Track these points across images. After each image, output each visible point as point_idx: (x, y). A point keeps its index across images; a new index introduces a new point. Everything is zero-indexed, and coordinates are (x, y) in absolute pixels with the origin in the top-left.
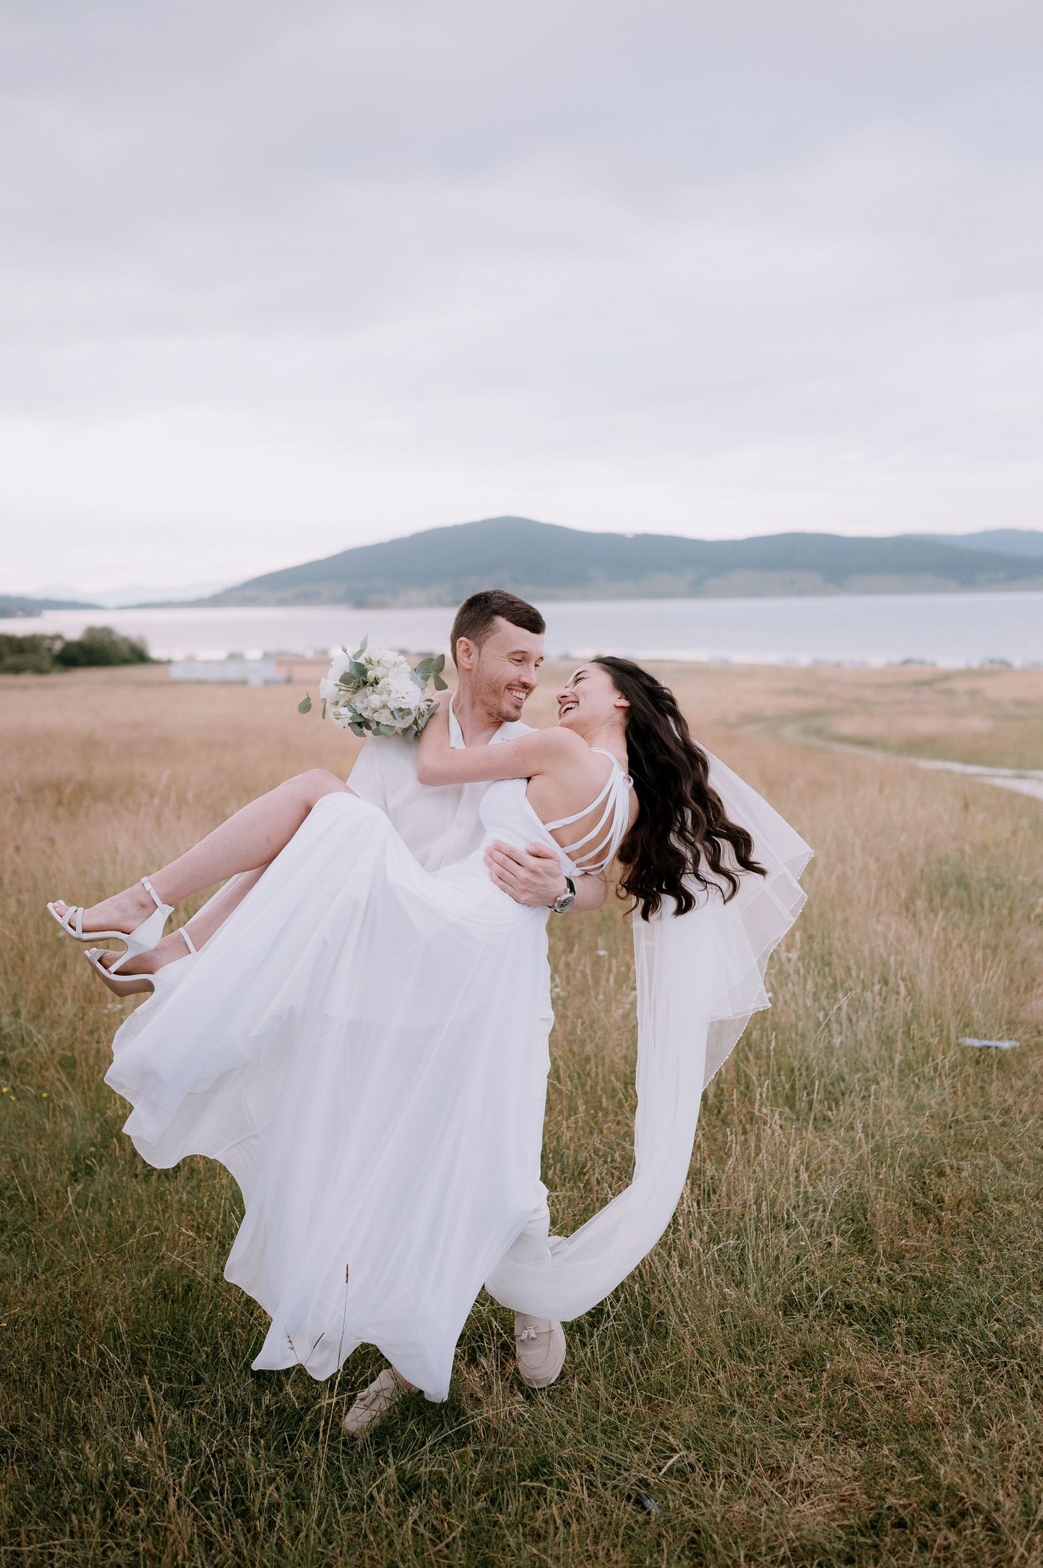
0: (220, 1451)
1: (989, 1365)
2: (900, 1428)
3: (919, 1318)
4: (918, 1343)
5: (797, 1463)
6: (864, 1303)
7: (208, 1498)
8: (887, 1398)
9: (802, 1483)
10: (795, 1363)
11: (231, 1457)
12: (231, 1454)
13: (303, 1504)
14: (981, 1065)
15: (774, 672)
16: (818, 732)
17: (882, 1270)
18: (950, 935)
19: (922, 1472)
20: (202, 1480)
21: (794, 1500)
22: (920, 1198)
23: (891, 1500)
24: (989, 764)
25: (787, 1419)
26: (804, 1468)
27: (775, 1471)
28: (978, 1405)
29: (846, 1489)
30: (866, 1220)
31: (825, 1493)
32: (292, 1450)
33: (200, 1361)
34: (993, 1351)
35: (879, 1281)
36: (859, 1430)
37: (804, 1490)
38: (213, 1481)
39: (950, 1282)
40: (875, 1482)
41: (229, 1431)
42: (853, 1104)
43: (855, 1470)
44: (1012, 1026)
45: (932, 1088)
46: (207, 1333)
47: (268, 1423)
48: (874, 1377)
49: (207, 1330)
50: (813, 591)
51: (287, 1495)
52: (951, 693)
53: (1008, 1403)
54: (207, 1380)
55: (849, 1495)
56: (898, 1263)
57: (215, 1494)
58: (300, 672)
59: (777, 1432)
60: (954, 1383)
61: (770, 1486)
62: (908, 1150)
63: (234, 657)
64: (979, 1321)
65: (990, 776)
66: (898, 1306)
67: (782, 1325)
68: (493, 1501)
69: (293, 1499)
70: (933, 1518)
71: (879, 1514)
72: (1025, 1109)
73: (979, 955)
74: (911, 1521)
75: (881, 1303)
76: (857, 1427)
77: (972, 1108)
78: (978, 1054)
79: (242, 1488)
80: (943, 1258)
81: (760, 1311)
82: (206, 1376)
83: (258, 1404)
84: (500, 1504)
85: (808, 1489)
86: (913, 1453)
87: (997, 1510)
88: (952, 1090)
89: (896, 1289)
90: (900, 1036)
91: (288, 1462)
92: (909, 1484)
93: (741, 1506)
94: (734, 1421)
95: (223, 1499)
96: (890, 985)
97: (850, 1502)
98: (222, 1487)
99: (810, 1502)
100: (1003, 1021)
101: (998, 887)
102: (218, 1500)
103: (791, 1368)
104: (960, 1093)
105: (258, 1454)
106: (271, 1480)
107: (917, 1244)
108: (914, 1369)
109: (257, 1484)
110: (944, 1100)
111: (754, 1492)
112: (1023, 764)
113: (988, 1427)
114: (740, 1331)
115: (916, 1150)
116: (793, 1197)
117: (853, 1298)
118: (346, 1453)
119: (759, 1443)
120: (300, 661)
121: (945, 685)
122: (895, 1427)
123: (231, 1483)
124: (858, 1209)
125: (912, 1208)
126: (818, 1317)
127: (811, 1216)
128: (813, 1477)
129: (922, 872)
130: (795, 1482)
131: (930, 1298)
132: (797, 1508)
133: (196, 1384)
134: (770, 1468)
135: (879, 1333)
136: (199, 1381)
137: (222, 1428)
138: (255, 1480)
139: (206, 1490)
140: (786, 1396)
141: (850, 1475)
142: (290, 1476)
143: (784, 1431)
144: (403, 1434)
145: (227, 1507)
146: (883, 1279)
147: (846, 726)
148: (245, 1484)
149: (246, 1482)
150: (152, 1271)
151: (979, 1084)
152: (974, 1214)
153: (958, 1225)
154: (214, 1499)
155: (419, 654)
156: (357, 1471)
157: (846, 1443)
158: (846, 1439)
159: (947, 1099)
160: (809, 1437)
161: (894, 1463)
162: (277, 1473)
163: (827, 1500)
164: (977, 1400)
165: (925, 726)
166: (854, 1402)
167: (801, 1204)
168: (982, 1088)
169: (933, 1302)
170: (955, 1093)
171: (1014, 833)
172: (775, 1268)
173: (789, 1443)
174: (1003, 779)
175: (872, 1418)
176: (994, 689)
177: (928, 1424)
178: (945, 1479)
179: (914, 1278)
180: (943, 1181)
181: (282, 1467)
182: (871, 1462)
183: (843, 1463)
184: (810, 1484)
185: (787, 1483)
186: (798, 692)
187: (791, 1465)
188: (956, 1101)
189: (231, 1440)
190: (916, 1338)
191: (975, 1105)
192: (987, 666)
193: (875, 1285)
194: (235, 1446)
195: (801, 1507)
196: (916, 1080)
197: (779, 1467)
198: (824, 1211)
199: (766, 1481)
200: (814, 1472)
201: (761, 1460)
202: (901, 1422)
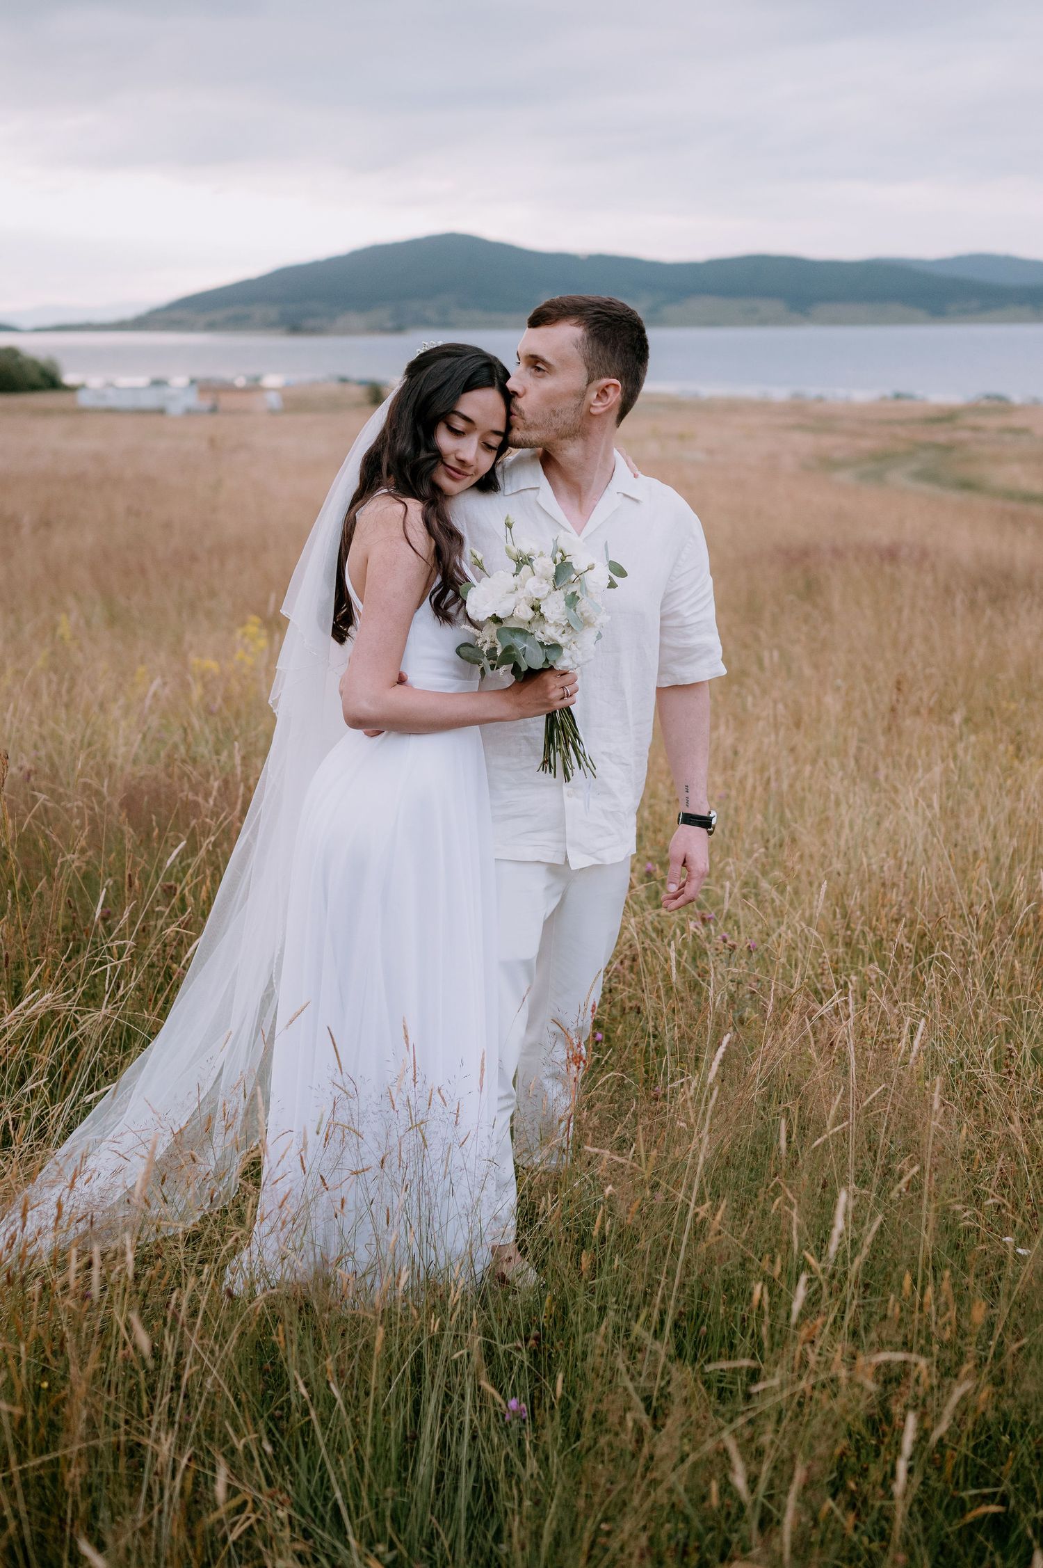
50: (776, 321)
58: (226, 401)
63: (158, 383)
120: (229, 388)
155: (361, 383)
192: (984, 403)
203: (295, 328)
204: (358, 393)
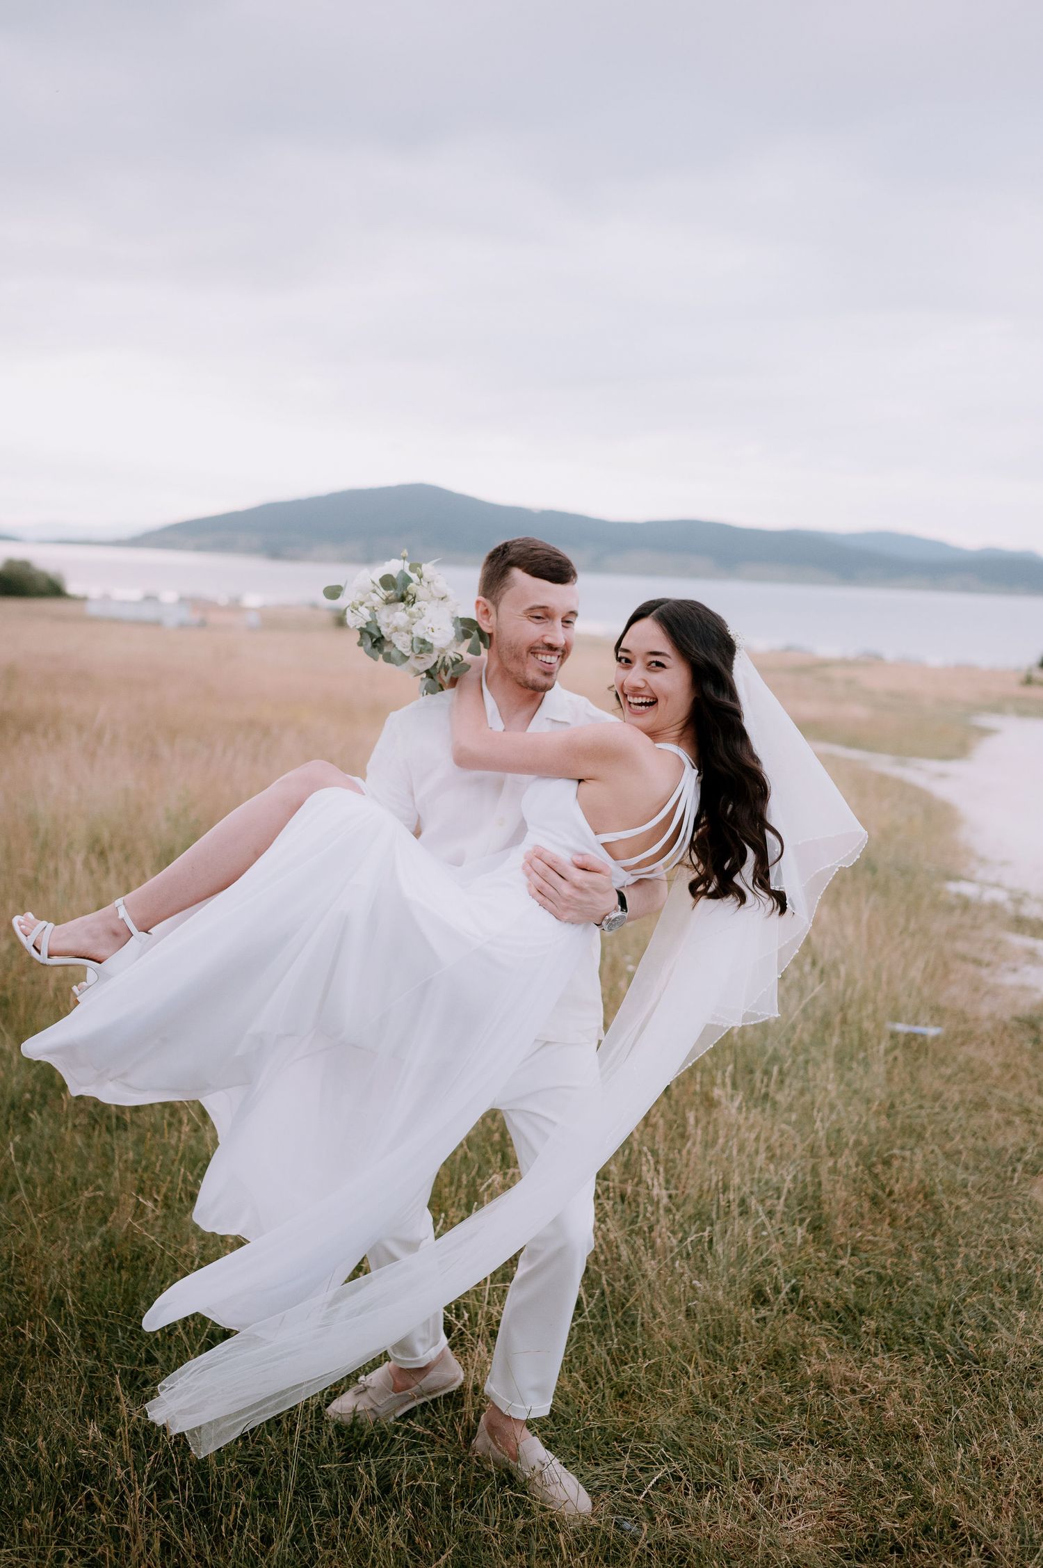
2: (878, 1438)
3: (883, 1317)
4: (886, 1344)
5: (782, 1475)
7: (168, 1496)
9: (787, 1497)
13: (268, 1506)
21: (781, 1517)
23: (886, 1524)
25: (765, 1424)
26: (789, 1480)
27: (759, 1484)
28: (957, 1417)
29: (832, 1505)
31: (811, 1509)
32: (253, 1441)
36: (838, 1438)
37: (790, 1505)
38: (173, 1478)
39: (909, 1278)
43: (840, 1484)
44: (938, 1013)
48: (846, 1380)
54: (161, 1360)
55: (836, 1512)
56: (857, 1259)
57: (175, 1492)
58: (213, 618)
61: (757, 1500)
69: (257, 1497)
71: (873, 1537)
76: (836, 1435)
79: (202, 1484)
82: (157, 1354)
85: (793, 1503)
91: (250, 1455)
95: (184, 1496)
97: (839, 1520)
98: (183, 1484)
99: (797, 1518)
102: (178, 1499)
103: (763, 1368)
106: (234, 1477)
107: (872, 1237)
119: (742, 1453)
120: (214, 606)
121: (821, 672)
123: (192, 1480)
127: (768, 1204)
128: (798, 1490)
130: (780, 1496)
132: (784, 1525)
134: (754, 1480)
135: (845, 1331)
136: (151, 1360)
138: (217, 1475)
139: (163, 1485)
141: (835, 1489)
142: (254, 1472)
149: (207, 1482)
150: (95, 1234)
154: (174, 1498)
157: (826, 1453)
158: (827, 1448)
161: (882, 1480)
163: (815, 1517)
175: (849, 1425)
178: (937, 1500)
181: (244, 1461)
183: (827, 1476)
184: (796, 1498)
185: (772, 1497)
187: (776, 1478)
190: (884, 1338)
195: (789, 1524)
197: (763, 1479)
200: (799, 1485)
204: (326, 616)
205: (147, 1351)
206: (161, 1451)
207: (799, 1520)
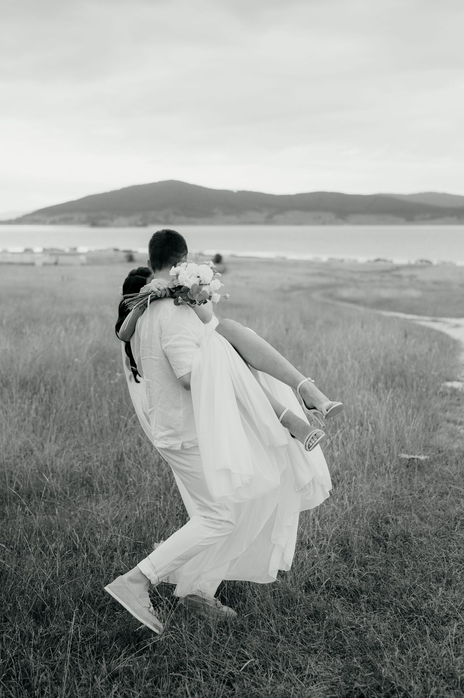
0: (16, 656)
1: (409, 619)
2: (362, 649)
3: (374, 595)
4: (373, 607)
5: (310, 666)
6: (346, 587)
7: (11, 679)
8: (356, 634)
9: (312, 676)
10: (310, 616)
11: (22, 659)
12: (22, 657)
13: (59, 683)
14: (409, 468)
15: (308, 264)
16: (331, 296)
17: (356, 570)
18: (396, 401)
19: (373, 671)
20: (7, 670)
21: (308, 684)
22: (376, 534)
23: (357, 685)
24: (419, 314)
25: (306, 644)
26: (313, 668)
27: (299, 670)
28: (402, 638)
29: (334, 679)
30: (348, 545)
31: (323, 681)
32: (53, 656)
33: (7, 610)
34: (411, 611)
35: (354, 576)
36: (342, 650)
37: (313, 679)
38: (13, 670)
39: (390, 577)
40: (349, 676)
41: (21, 646)
42: (343, 486)
43: (339, 669)
44: (426, 448)
45: (384, 479)
46: (11, 597)
47: (41, 642)
48: (350, 624)
49: (11, 595)
50: (331, 223)
51: (51, 678)
52: (400, 277)
53: (417, 638)
54: (10, 620)
55: (336, 682)
56: (364, 567)
57: (14, 677)
58: (62, 259)
59: (300, 650)
60: (390, 627)
61: (295, 677)
62: (371, 510)
63: (28, 251)
64: (404, 596)
65: (418, 320)
66: (363, 588)
67: (304, 597)
68: (155, 682)
69: (54, 680)
70: (378, 694)
71: (351, 692)
72: (431, 490)
73: (410, 412)
74: (367, 695)
75: (355, 586)
76: (341, 648)
77: (404, 490)
78: (408, 462)
79: (27, 674)
80: (387, 565)
81: (293, 590)
82: (10, 618)
83: (36, 633)
84: (159, 684)
85: (315, 679)
86: (369, 662)
87: (410, 690)
88: (394, 480)
89: (363, 580)
90: (368, 452)
91: (51, 662)
92: (366, 677)
93: (281, 687)
94: (279, 645)
95: (18, 680)
96: (364, 426)
97: (336, 685)
98: (18, 674)
100: (421, 446)
101: (421, 377)
102: (15, 680)
103: (308, 619)
104: (398, 482)
105: (36, 657)
106: (43, 670)
107: (374, 557)
108: (371, 620)
109: (35, 673)
110: (390, 485)
111: (288, 680)
112: (436, 315)
113: (407, 649)
114: (283, 600)
115: (375, 510)
116: (311, 533)
117: (341, 584)
118: (81, 658)
119: (291, 656)
120: (62, 253)
121: (397, 273)
122: (360, 649)
123: (22, 672)
124: (344, 539)
125: (372, 539)
126: (323, 593)
127: (320, 543)
128: (318, 673)
129: (382, 369)
130: (309, 675)
131: (380, 585)
132: (310, 688)
133: (4, 622)
134: (296, 668)
135: (353, 602)
136: (6, 620)
137: (18, 644)
138: (35, 670)
139: (9, 675)
140: (305, 633)
141: (337, 672)
142: (53, 669)
143: (304, 650)
144: (110, 648)
145: (20, 683)
146: (356, 574)
147: (345, 293)
148: (29, 673)
149: (30, 671)
151: (408, 477)
152: (403, 543)
153: (395, 548)
154: (13, 679)
156: (86, 667)
158: (335, 654)
159: (392, 485)
160: (316, 653)
161: (359, 666)
162: (46, 667)
163: (325, 684)
164: (402, 636)
165: (386, 294)
166: (340, 637)
167: (316, 536)
168: (410, 479)
169: (381, 587)
170: (396, 482)
171: (430, 350)
172: (301, 568)
173: (306, 655)
174: (425, 322)
175: (349, 644)
176: (424, 276)
177: (376, 647)
178: (385, 675)
179: (372, 575)
180: (388, 526)
181: (48, 664)
182: (347, 665)
183: (333, 666)
184: (316, 676)
185: (305, 676)
186: (321, 275)
187: (307, 667)
188: (396, 486)
189: (22, 650)
190: (372, 605)
191: (406, 488)
192: (419, 263)
193: (352, 578)
194: (25, 654)
195: (312, 688)
196: (376, 475)
197: (301, 668)
198: (327, 540)
199: (294, 675)
200: (318, 670)
201: (292, 664)
202: (363, 646)
203: (94, 224)
204: (123, 255)
205: (5, 617)
206: (8, 659)
207: (317, 686)
